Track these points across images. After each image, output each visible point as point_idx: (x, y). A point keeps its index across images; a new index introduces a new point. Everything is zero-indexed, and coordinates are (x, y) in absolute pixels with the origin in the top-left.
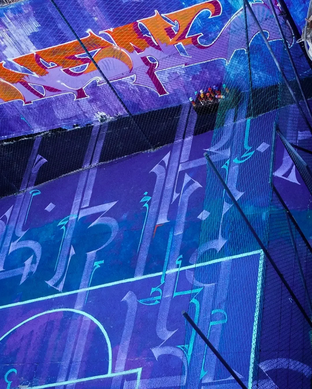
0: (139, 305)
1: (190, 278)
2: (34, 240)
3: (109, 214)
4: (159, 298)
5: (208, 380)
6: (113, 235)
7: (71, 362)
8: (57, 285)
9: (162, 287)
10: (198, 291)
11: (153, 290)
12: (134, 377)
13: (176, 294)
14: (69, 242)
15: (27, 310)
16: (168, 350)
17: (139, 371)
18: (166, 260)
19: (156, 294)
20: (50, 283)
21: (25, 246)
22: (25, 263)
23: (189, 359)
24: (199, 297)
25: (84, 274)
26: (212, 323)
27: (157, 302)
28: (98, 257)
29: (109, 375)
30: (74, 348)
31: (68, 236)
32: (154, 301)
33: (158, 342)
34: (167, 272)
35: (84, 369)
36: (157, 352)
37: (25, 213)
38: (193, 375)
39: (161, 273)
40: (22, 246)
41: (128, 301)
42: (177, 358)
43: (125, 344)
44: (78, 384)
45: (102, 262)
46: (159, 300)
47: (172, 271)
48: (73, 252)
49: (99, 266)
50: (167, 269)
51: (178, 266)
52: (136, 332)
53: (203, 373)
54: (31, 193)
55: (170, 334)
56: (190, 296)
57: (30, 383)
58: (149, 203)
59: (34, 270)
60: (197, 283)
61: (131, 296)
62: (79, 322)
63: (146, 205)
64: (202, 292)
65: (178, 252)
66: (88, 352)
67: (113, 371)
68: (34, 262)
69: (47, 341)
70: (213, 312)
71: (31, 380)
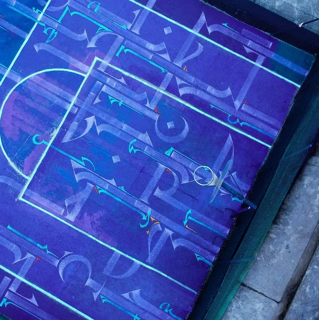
0: (48, 43)
1: (55, 9)
4: (54, 30)
5: (130, 26)
7: (59, 97)
9: (47, 26)
10: (67, 8)
11: (45, 32)
12: (98, 64)
13: (59, 21)
16: (95, 39)
17: (96, 59)
18: (28, 17)
19: (49, 32)
23: (108, 30)
24: (72, 9)
26: (96, 11)
27: (56, 33)
29: (86, 76)
30: (50, 92)
32: (54, 34)
33: (85, 42)
34: (39, 19)
35: (70, 90)
36: (91, 45)
38: (122, 32)
39: (36, 24)
41: (41, 49)
42: (103, 36)
43: (72, 60)
44: (78, 97)
46: (55, 31)
47: (40, 17)
50: (36, 19)
51: (40, 13)
52: (68, 52)
53: (124, 27)
55: (85, 34)
56: (68, 14)
57: (54, 128)
60: (61, 8)
61: (39, 46)
62: (31, 83)
64: (70, 7)
65: (30, 9)
66: (60, 84)
67: (85, 73)
69: (30, 108)
70: (89, 7)
71: (52, 126)
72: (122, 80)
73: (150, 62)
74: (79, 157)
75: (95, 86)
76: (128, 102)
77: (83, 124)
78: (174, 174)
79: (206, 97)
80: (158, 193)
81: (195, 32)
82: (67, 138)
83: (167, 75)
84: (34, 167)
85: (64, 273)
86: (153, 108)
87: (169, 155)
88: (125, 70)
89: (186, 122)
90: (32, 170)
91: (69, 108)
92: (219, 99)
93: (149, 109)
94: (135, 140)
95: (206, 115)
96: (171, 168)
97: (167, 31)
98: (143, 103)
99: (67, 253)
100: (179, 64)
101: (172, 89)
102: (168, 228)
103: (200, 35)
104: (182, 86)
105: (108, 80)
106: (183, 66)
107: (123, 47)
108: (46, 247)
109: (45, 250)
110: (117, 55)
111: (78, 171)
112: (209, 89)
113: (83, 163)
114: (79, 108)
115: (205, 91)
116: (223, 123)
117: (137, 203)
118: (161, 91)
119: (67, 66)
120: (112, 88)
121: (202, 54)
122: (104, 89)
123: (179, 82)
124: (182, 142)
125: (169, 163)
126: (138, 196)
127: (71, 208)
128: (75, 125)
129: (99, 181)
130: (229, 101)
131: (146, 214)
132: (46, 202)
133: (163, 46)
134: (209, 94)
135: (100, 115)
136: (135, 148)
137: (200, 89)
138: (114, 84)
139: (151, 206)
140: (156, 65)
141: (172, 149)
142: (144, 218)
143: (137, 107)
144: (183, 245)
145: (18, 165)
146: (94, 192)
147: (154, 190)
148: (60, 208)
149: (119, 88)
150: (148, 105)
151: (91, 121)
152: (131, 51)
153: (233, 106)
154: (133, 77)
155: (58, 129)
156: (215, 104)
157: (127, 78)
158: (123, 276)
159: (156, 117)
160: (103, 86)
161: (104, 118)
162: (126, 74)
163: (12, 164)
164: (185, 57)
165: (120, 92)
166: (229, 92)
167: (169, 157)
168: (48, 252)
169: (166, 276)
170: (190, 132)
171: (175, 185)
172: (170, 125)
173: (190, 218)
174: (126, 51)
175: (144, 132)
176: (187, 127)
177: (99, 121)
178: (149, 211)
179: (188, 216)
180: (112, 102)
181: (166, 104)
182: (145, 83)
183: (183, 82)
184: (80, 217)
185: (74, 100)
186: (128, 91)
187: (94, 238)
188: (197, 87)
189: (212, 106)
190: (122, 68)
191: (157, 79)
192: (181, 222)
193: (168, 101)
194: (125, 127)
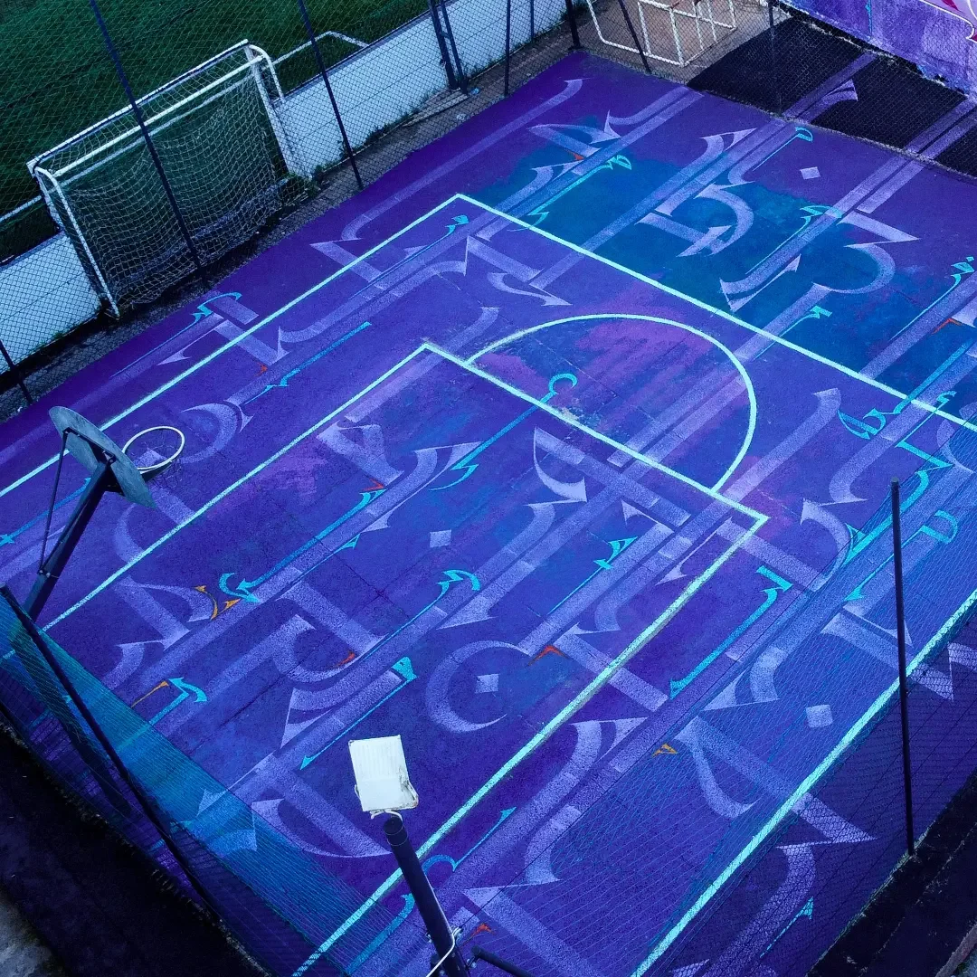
0: (836, 418)
1: (944, 436)
2: (749, 205)
3: (893, 248)
4: (874, 431)
5: (857, 611)
6: (876, 285)
7: (669, 430)
8: (734, 297)
9: (890, 419)
10: (942, 464)
11: (874, 413)
12: (746, 522)
13: (903, 444)
14: (801, 246)
15: (660, 303)
16: (828, 520)
17: (762, 519)
18: (928, 381)
19: (874, 422)
20: (726, 288)
21: (729, 203)
22: (711, 229)
23: (852, 555)
24: (936, 475)
25: (788, 311)
26: (924, 529)
27: (866, 436)
28: (827, 302)
29: (713, 492)
30: (688, 414)
31: (805, 235)
32: (862, 431)
33: (821, 497)
34: (915, 402)
35: (682, 454)
36: (809, 511)
37: (767, 153)
38: (839, 586)
39: (904, 396)
40: (724, 200)
41: (823, 403)
42: (834, 543)
43: (772, 463)
44: (655, 471)
45: (828, 314)
46: (870, 434)
47: (925, 406)
48: (794, 265)
49: (818, 316)
50: (918, 396)
51: (937, 405)
52: (799, 456)
53: (854, 595)
54: (797, 129)
55: (849, 499)
56: (922, 464)
57: (582, 416)
58: (965, 277)
59: (716, 250)
60: (947, 450)
61: (834, 397)
62: (725, 378)
63: (958, 277)
64: (945, 470)
65: (952, 384)
66: (706, 434)
67: (722, 491)
68: (724, 237)
69: (655, 372)
70: (939, 513)
71: (588, 411)
72: (675, 574)
73: (716, 653)
74: (481, 458)
75: (677, 510)
76: (602, 583)
77: (568, 474)
78: (331, 674)
79: (545, 798)
80: (299, 624)
81: (797, 798)
82: (542, 439)
83: (657, 693)
84: (494, 374)
85: (204, 413)
86: (558, 642)
87: (397, 666)
88: (705, 586)
89: (480, 726)
90: (486, 370)
91: (630, 450)
92: (528, 839)
93: (563, 631)
94: (476, 586)
95: (483, 791)
96: (353, 667)
97: (818, 714)
98: (586, 619)
99: (246, 420)
100: (687, 734)
101: (608, 703)
102: (186, 637)
103: (780, 815)
104: (608, 732)
105: (686, 541)
106: (677, 745)
107: (785, 585)
108: (283, 383)
109: (277, 382)
110: (762, 570)
111: (444, 455)
112: (572, 813)
113: (459, 466)
114: (621, 470)
115: (569, 798)
116: (436, 837)
117: (293, 571)
118: (609, 672)
119: (756, 452)
120: (659, 547)
121: (707, 810)
122: (662, 529)
123: (625, 726)
124: (422, 704)
125: (371, 664)
126: (311, 579)
127: (354, 434)
128: (577, 457)
129: (394, 497)
130: (508, 871)
131: (251, 590)
132: (393, 390)
133: (764, 694)
134: (554, 812)
135: (582, 512)
136: (453, 585)
137: (582, 784)
138: (668, 555)
139: (270, 603)
140: (701, 667)
141: (411, 677)
142: (244, 585)
143: (576, 603)
144: (120, 666)
145: (512, 345)
146: (371, 483)
147: (308, 617)
148: (363, 414)
149: (652, 564)
150: (575, 630)
151: (576, 492)
152: (765, 606)
153: (483, 882)
154: (679, 602)
155: (577, 424)
156: (513, 821)
157: (678, 587)
158: (123, 524)
159: (528, 648)
160: (671, 526)
161: (571, 521)
162: (694, 587)
163: (519, 334)
164: (708, 755)
165: (639, 564)
166: (541, 875)
167: (389, 667)
168: (269, 387)
169: (62, 616)
170: (443, 733)
171: (299, 672)
172: (488, 682)
173: (185, 695)
174: (772, 594)
175: (491, 611)
176: (466, 727)
177: (565, 511)
178: (256, 599)
179: (192, 694)
180: (615, 545)
181: (561, 679)
182: (649, 632)
183: (620, 737)
184: (322, 450)
185: (650, 461)
186: (637, 585)
187: (250, 474)
188: (591, 775)
189: (506, 813)
190: (714, 577)
191: (650, 665)
192: (184, 671)
193: (568, 685)
194: (527, 567)
